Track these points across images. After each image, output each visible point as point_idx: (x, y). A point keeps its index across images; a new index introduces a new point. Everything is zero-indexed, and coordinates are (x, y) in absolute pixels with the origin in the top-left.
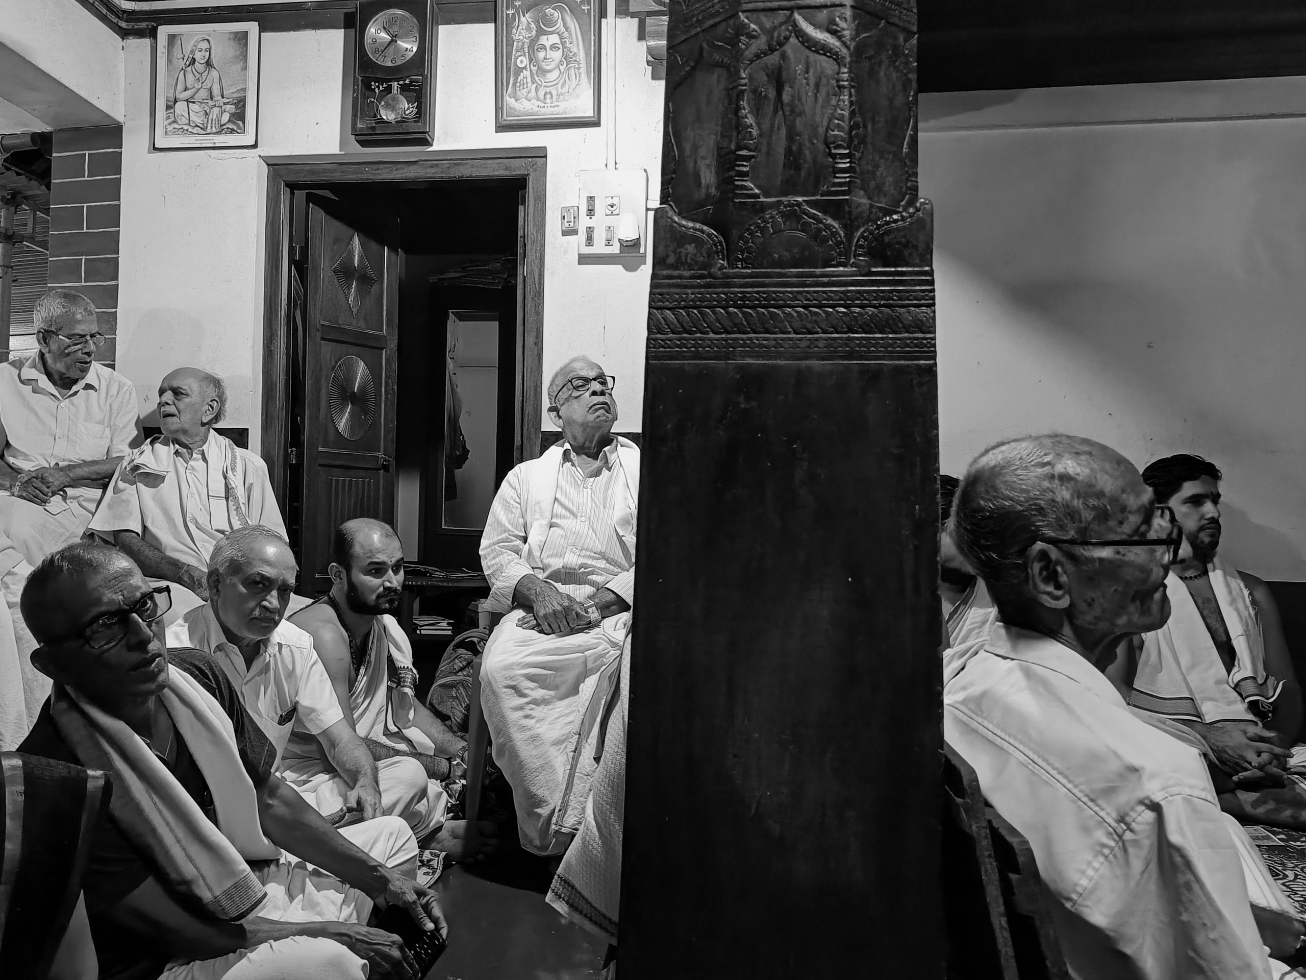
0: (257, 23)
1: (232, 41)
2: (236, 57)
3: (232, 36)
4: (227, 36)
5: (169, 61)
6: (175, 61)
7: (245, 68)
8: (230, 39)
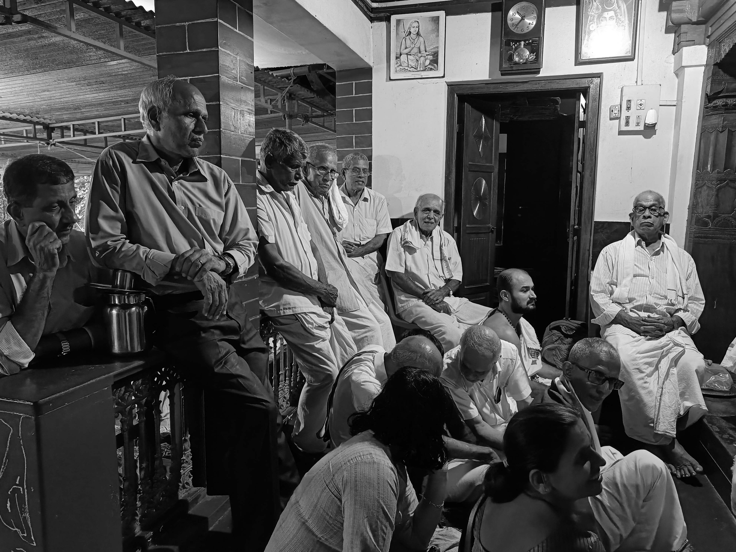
0: (444, 12)
1: (431, 22)
2: (433, 30)
3: (430, 19)
4: (428, 19)
5: (397, 34)
6: (400, 33)
7: (438, 36)
8: (429, 21)
